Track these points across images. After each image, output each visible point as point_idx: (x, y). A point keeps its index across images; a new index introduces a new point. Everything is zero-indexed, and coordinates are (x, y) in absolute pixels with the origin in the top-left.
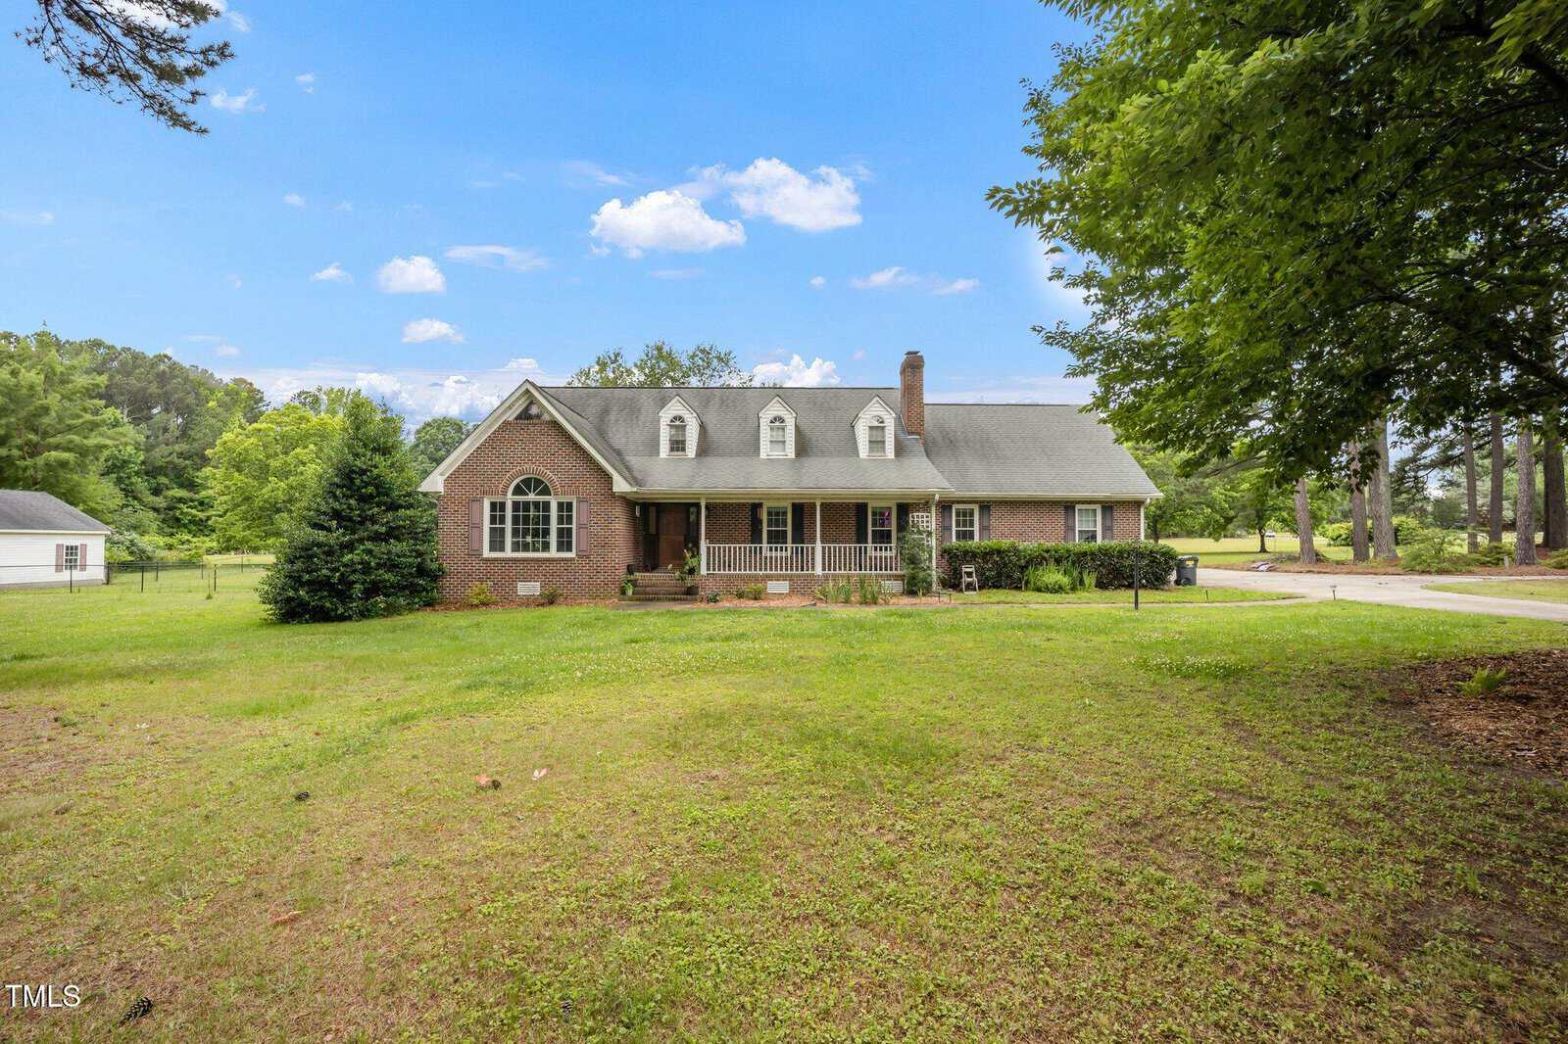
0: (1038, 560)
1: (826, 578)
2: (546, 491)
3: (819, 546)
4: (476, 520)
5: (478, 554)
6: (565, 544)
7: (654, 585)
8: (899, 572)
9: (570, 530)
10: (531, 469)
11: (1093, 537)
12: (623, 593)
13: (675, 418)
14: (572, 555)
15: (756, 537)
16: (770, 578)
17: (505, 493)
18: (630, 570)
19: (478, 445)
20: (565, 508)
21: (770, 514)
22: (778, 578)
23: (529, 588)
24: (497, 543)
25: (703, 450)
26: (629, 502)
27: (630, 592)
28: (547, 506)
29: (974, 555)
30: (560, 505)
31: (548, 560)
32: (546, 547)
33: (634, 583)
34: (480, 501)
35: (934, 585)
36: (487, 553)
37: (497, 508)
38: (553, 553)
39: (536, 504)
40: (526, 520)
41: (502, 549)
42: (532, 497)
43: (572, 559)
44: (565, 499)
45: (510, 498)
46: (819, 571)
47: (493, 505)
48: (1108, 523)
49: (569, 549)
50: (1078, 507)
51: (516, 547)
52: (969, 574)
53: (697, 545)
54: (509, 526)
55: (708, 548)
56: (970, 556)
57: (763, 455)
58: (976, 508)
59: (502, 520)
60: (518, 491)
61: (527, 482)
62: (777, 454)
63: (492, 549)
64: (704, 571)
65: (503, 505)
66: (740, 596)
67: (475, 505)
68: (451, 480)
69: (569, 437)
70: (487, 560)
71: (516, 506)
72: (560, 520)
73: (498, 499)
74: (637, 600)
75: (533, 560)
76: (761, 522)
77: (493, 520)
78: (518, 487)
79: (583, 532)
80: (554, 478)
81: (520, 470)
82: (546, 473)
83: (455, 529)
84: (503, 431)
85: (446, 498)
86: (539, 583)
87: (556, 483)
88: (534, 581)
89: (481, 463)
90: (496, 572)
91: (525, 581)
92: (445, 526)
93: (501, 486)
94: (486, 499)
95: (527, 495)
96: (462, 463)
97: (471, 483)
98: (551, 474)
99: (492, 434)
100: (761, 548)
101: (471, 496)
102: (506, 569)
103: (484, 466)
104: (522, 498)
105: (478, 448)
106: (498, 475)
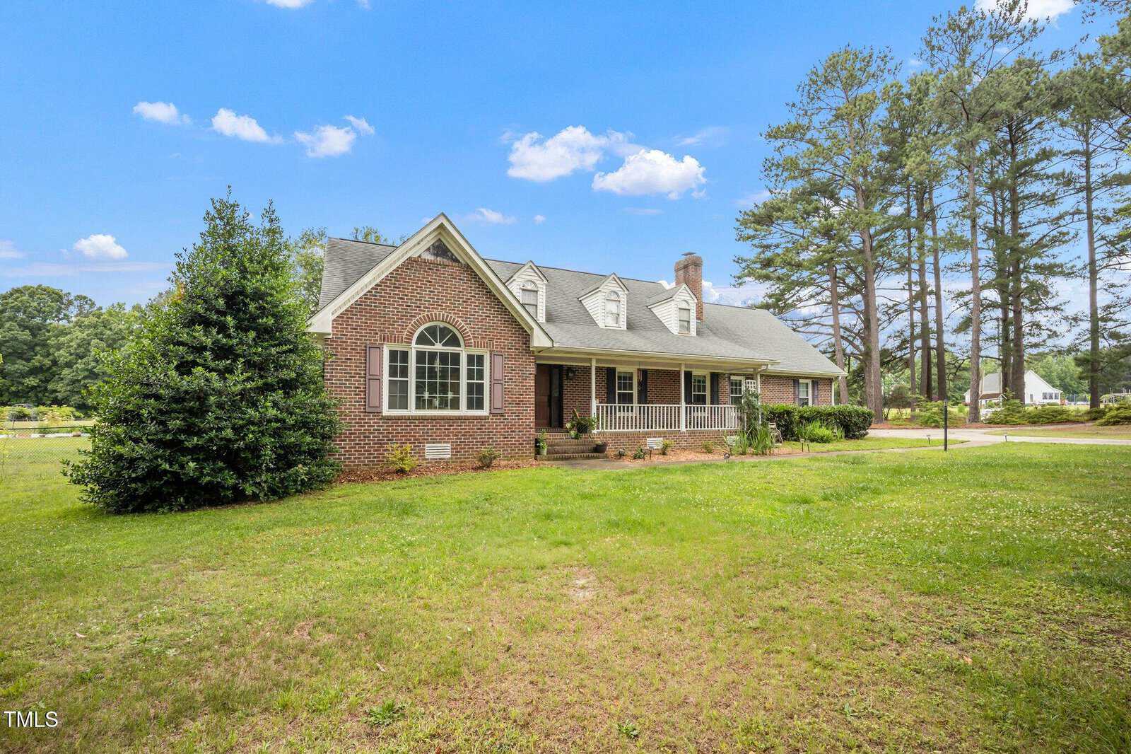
2: (454, 341)
4: (374, 370)
5: (378, 413)
6: (476, 403)
9: (481, 387)
10: (440, 316)
14: (485, 412)
17: (409, 341)
19: (378, 281)
20: (476, 360)
21: (620, 378)
22: (654, 434)
23: (438, 451)
24: (399, 399)
28: (456, 358)
30: (471, 358)
31: (458, 418)
32: (455, 404)
34: (379, 348)
36: (386, 412)
37: (399, 358)
38: (463, 411)
39: (444, 356)
40: (432, 374)
41: (405, 406)
42: (438, 347)
43: (486, 418)
44: (475, 352)
45: (414, 349)
46: (683, 429)
47: (393, 355)
49: (480, 406)
50: (801, 381)
51: (420, 403)
54: (412, 379)
59: (404, 372)
60: (422, 340)
61: (432, 330)
62: (612, 326)
63: (391, 405)
65: (405, 355)
67: (374, 353)
68: (342, 320)
69: (483, 285)
70: (388, 419)
71: (421, 356)
72: (471, 374)
73: (399, 347)
75: (443, 418)
77: (393, 372)
78: (422, 335)
79: (497, 388)
80: (465, 327)
81: (428, 315)
82: (458, 321)
83: (347, 380)
84: (408, 269)
85: (336, 342)
86: (449, 445)
87: (470, 333)
88: (444, 442)
89: (381, 303)
90: (399, 433)
91: (434, 443)
92: (333, 376)
93: (406, 332)
94: (384, 346)
95: (434, 345)
96: (357, 301)
97: (368, 326)
98: (463, 324)
99: (394, 270)
100: (632, 407)
101: (368, 342)
102: (412, 429)
103: (385, 307)
104: (427, 348)
105: (377, 285)
106: (402, 319)
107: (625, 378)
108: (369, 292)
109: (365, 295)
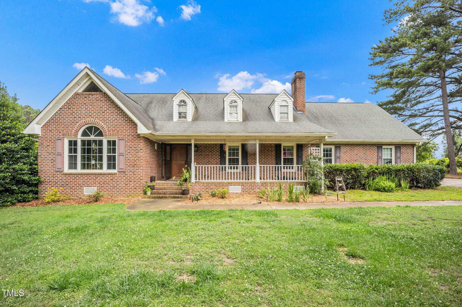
0: (373, 174)
1: (262, 184)
2: (101, 134)
3: (258, 166)
4: (59, 150)
5: (61, 172)
6: (112, 165)
7: (165, 189)
8: (303, 181)
9: (114, 157)
10: (91, 121)
11: (390, 162)
12: (145, 193)
13: (181, 101)
14: (115, 171)
15: (223, 162)
16: (231, 184)
17: (76, 135)
18: (152, 179)
19: (60, 106)
20: (112, 144)
21: (230, 149)
22: (235, 184)
23: (90, 191)
24: (73, 165)
25: (196, 118)
26: (149, 141)
27: (149, 193)
28: (101, 143)
29: (341, 171)
30: (109, 142)
31: (100, 174)
32: (101, 168)
33: (152, 188)
34: (62, 140)
35: (323, 188)
36: (66, 170)
37: (73, 144)
38: (105, 170)
39: (95, 141)
40: (89, 151)
41: (76, 168)
42: (92, 137)
43: (115, 174)
44: (112, 139)
45: (79, 138)
46: (258, 180)
47: (70, 142)
48: (398, 155)
49: (114, 168)
50: (384, 147)
51: (84, 167)
52: (340, 182)
53: (190, 165)
54: (79, 154)
55: (196, 167)
56: (339, 171)
57: (226, 120)
58: (333, 148)
59: (75, 151)
60: (85, 134)
61: (90, 129)
62: (233, 119)
63: (70, 168)
64: (193, 180)
65: (75, 143)
66: (214, 195)
67: (59, 143)
68: (45, 127)
69: (113, 102)
70: (66, 174)
71: (83, 142)
72: (109, 151)
73: (73, 139)
74: (153, 198)
75: (92, 174)
76: (225, 152)
77: (70, 151)
78: (84, 132)
79: (122, 158)
80: (104, 126)
81: (84, 121)
82: (100, 123)
83: (48, 156)
84: (74, 99)
85: (42, 138)
86: (96, 188)
87: (106, 129)
88: (94, 187)
89: (62, 117)
90: (71, 181)
91: (88, 187)
92: (42, 154)
93: (74, 131)
94: (65, 139)
95: (90, 136)
96: (51, 117)
97: (56, 129)
98: (103, 124)
99: (68, 100)
100: (225, 167)
101: (57, 137)
102: (77, 180)
103: (64, 119)
104: (86, 138)
105: (60, 109)
106: (72, 124)
107: (234, 150)
108: (57, 112)
109: (55, 114)
